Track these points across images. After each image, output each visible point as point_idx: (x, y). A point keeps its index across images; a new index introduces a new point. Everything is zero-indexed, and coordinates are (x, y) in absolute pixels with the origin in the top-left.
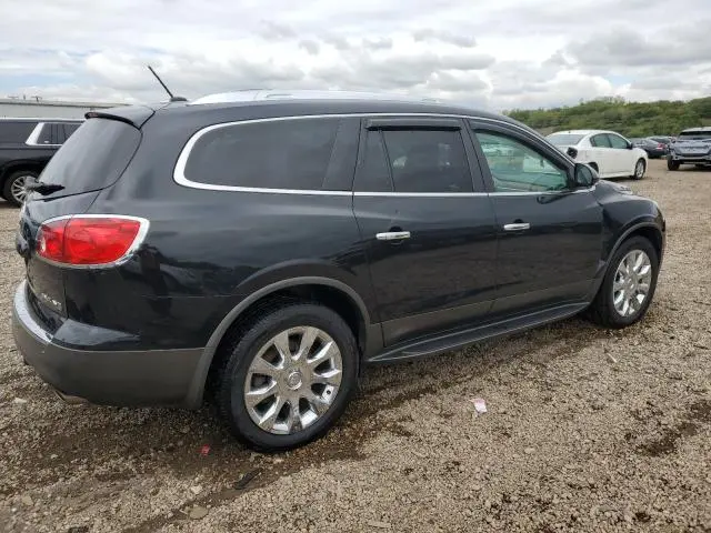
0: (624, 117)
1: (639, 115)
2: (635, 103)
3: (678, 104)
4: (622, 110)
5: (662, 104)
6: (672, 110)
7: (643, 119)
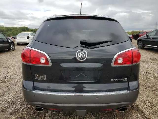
0: (5, 30)
1: (8, 30)
2: (7, 27)
3: (16, 28)
4: (4, 29)
5: (13, 28)
6: (16, 29)
7: (10, 31)
